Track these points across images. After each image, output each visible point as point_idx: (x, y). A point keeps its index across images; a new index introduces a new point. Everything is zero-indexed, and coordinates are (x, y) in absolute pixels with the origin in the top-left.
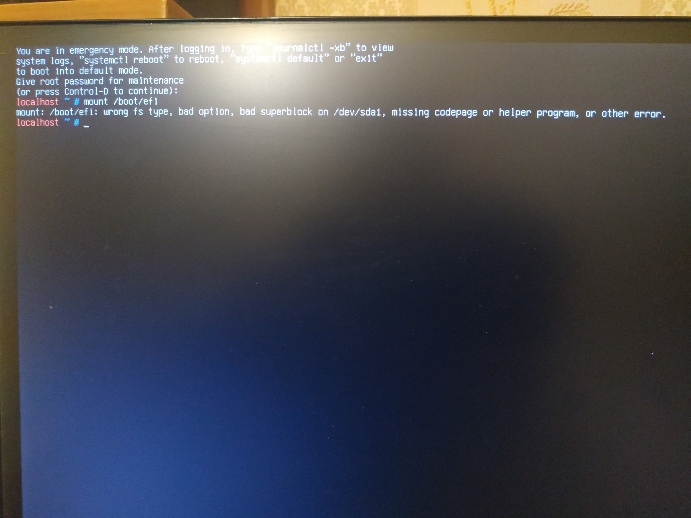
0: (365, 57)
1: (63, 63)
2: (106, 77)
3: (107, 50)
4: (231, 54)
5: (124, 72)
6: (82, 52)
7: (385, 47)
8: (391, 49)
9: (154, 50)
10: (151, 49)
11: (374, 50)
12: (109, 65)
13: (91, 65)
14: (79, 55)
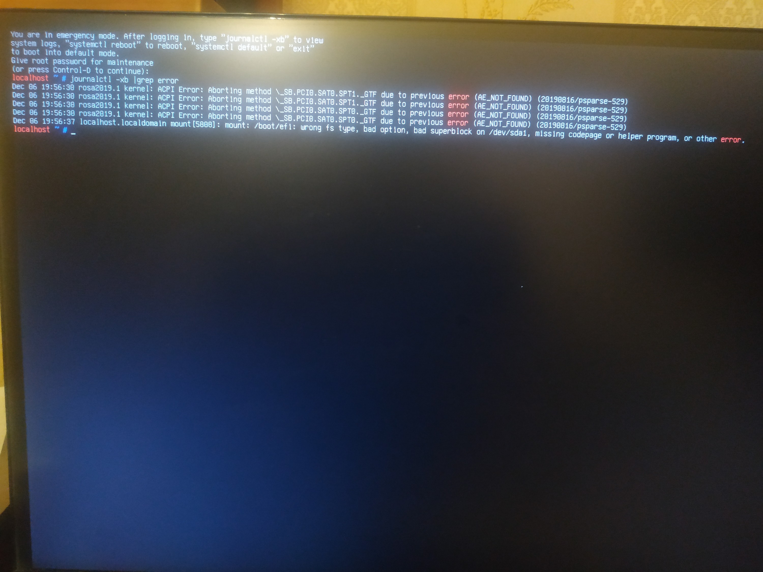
0: (301, 48)
1: (52, 45)
2: (89, 59)
3: (89, 36)
4: (192, 43)
5: (103, 55)
6: (67, 36)
7: (316, 40)
8: (321, 42)
9: (129, 37)
10: (126, 36)
11: (308, 42)
12: (91, 49)
13: (75, 48)
14: (65, 39)
